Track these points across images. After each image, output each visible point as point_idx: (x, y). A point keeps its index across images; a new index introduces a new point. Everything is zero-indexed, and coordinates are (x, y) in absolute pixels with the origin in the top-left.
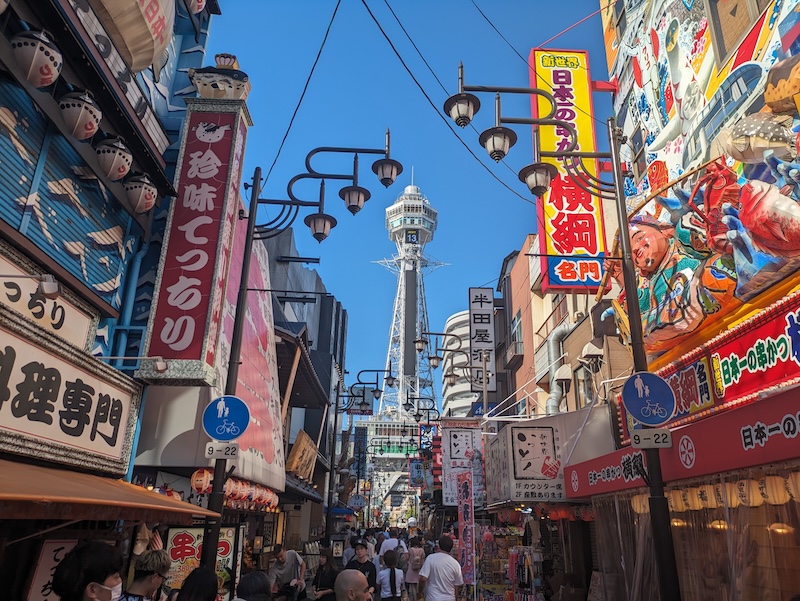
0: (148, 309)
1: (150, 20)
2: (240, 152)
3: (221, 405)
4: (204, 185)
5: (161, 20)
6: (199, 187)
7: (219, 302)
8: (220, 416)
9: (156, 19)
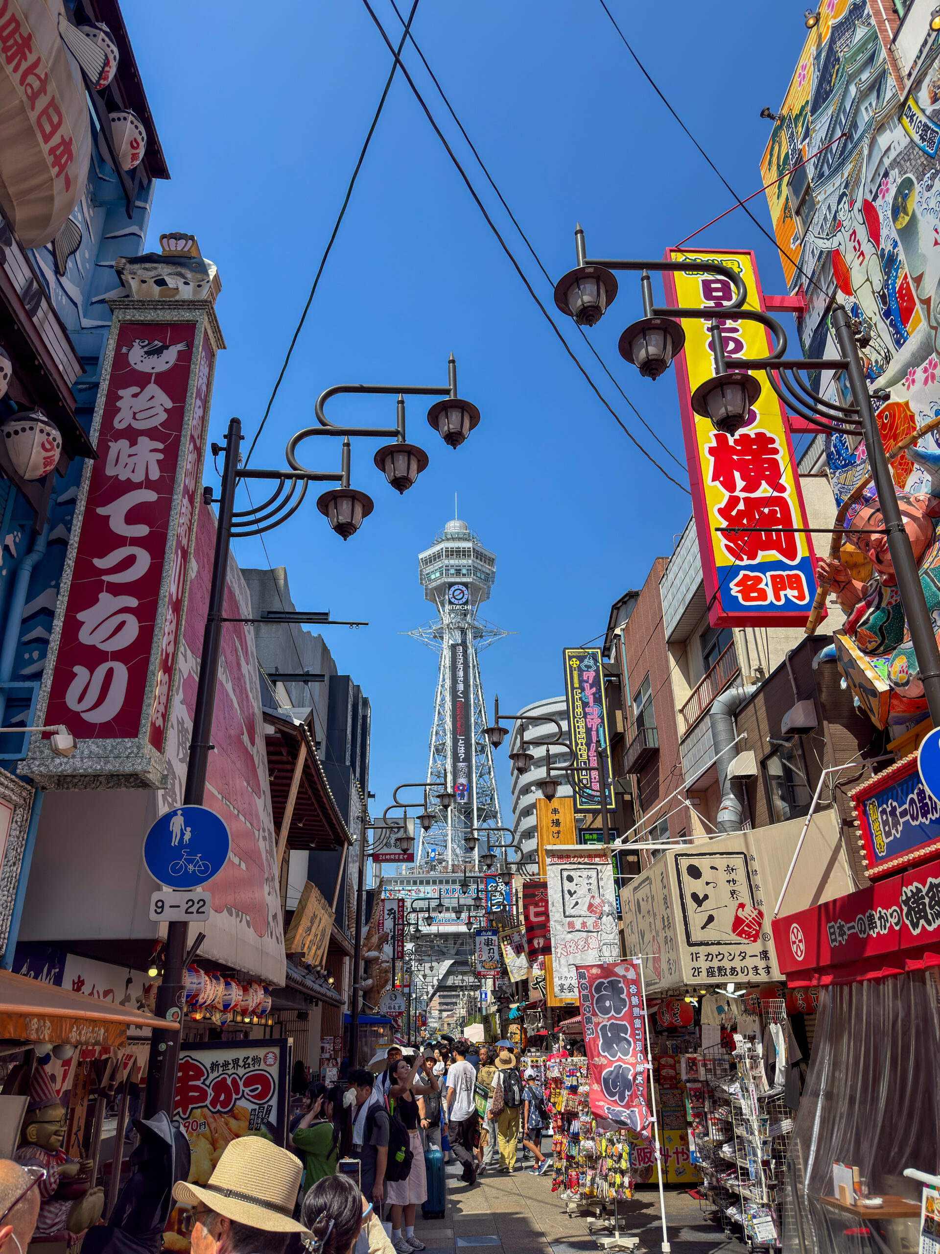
0: (43, 655)
1: (47, 138)
2: (204, 388)
3: (178, 823)
4: (143, 441)
5: (66, 144)
6: (133, 443)
7: (172, 637)
8: (175, 842)
9: (55, 140)
